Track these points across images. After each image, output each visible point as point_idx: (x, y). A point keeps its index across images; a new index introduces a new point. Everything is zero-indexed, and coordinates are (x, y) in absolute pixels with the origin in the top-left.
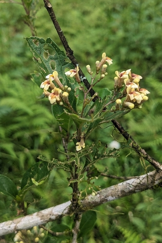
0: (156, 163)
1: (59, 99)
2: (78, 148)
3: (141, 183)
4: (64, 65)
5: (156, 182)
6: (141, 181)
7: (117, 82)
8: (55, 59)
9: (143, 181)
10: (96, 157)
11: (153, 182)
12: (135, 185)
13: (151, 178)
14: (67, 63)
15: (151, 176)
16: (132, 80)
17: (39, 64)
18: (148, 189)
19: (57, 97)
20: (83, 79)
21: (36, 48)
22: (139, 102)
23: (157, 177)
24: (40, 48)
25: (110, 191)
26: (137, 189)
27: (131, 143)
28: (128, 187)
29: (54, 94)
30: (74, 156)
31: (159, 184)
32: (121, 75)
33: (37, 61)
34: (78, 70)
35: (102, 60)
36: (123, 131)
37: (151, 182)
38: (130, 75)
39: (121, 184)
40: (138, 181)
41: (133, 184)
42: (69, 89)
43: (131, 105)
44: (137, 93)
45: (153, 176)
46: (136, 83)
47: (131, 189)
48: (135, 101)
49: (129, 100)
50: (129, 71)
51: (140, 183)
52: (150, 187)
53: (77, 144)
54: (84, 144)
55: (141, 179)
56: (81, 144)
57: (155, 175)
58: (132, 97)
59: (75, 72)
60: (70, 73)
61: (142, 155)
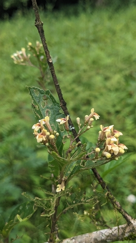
0: (128, 216)
1: (45, 139)
2: (58, 190)
3: (113, 234)
4: (58, 115)
5: (126, 234)
6: (113, 232)
7: (101, 135)
8: (51, 109)
9: (115, 232)
10: (74, 202)
11: (123, 234)
12: (107, 235)
13: (122, 230)
14: (61, 114)
15: (122, 228)
16: (113, 135)
17: (36, 110)
18: (118, 240)
19: (43, 137)
20: (72, 129)
21: (36, 97)
22: (116, 154)
23: (127, 230)
24: (40, 98)
25: (85, 238)
26: (109, 239)
27: (107, 193)
28: (101, 236)
29: (42, 134)
30: (52, 196)
31: (129, 236)
32: (105, 130)
33: (35, 107)
34: (68, 119)
35: (91, 115)
36: (101, 181)
37: (122, 234)
38: (112, 130)
39: (95, 232)
40: (110, 231)
41: (106, 234)
42: (58, 134)
43: (108, 155)
44: (115, 145)
45: (124, 229)
46: (117, 138)
47: (103, 238)
48: (112, 152)
49: (107, 151)
50: (111, 127)
51: (111, 234)
52: (120, 238)
53: (58, 186)
54: (64, 187)
55: (113, 230)
56: (62, 187)
57: (126, 228)
58: (110, 148)
59: (65, 120)
60: (61, 121)
61: (116, 206)
